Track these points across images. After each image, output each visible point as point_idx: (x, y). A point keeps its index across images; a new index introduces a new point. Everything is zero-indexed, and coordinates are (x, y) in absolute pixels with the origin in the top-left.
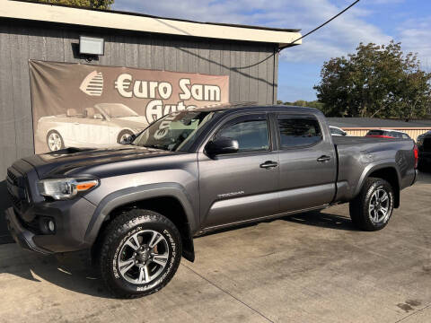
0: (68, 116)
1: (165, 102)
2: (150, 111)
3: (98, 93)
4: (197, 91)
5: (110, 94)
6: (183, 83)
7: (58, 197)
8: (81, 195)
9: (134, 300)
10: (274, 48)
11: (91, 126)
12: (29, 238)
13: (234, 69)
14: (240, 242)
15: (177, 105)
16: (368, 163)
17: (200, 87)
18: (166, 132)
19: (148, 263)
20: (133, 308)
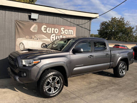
0: (26, 38)
1: (56, 35)
2: (52, 37)
3: (36, 31)
4: (66, 31)
5: (40, 31)
6: (62, 29)
7: (27, 65)
8: (35, 65)
9: (49, 99)
10: (90, 19)
11: (33, 42)
12: (17, 78)
13: (78, 25)
14: (79, 80)
15: (60, 36)
16: (120, 56)
17: (67, 30)
18: (57, 45)
19: (54, 87)
20: (49, 101)
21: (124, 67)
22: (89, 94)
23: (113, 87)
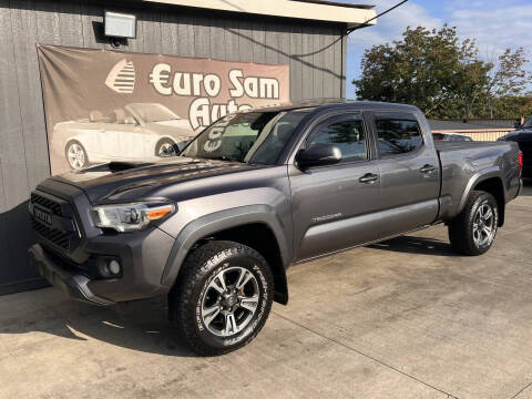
0: (94, 122)
1: (213, 101)
2: (194, 113)
3: (129, 90)
4: (251, 85)
5: (144, 90)
6: (234, 74)
7: (122, 228)
8: (154, 225)
9: (220, 358)
10: (341, 29)
11: (122, 133)
12: (83, 285)
13: (295, 57)
14: (323, 276)
15: (227, 105)
16: (474, 173)
17: (254, 81)
18: (220, 142)
19: (234, 309)
20: (224, 368)
21: (489, 213)
22: (375, 325)
23: (459, 294)
